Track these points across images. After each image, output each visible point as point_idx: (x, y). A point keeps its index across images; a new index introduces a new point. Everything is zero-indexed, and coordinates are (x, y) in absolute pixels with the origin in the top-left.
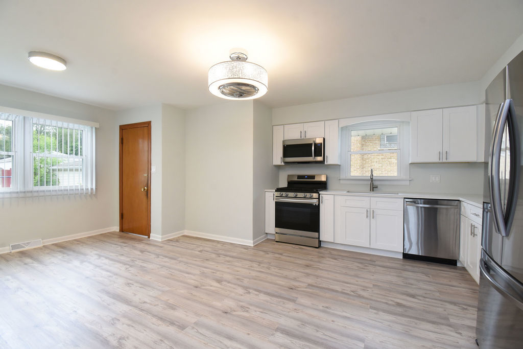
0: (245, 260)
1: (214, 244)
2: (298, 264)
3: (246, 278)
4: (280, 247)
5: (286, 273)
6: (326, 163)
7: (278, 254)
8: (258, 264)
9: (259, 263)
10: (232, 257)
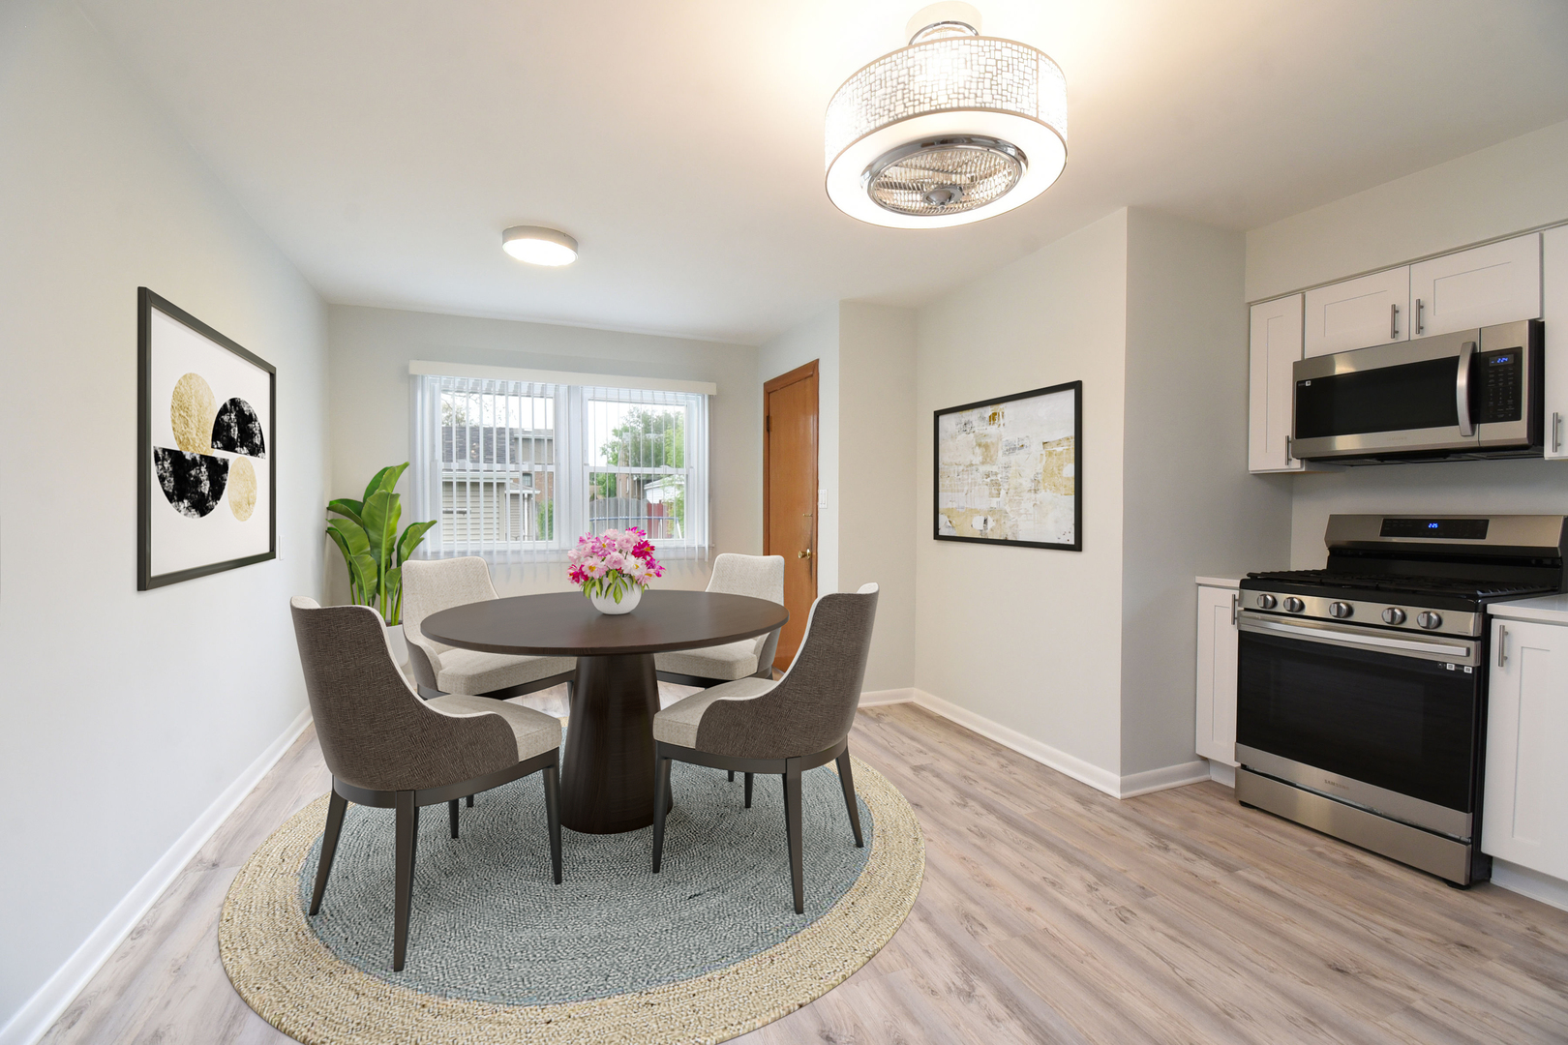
0: (1051, 846)
1: (980, 753)
2: (1286, 939)
3: (999, 922)
4: (1251, 833)
5: (1192, 964)
6: (1549, 453)
7: (1218, 863)
8: (1090, 878)
9: (1101, 877)
10: (1009, 821)
